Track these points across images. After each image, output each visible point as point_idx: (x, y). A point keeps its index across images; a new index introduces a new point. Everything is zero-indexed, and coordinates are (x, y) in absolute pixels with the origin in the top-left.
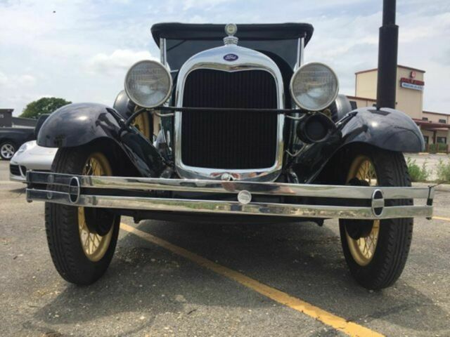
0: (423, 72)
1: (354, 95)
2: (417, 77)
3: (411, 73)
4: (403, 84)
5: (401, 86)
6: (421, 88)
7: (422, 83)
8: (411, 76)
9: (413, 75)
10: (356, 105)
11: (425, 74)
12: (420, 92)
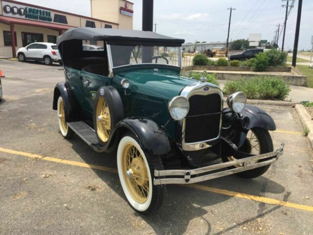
0: (132, 4)
1: (90, 17)
2: (129, 7)
3: (126, 4)
4: (122, 11)
5: (121, 13)
6: (132, 15)
7: (132, 12)
8: (126, 6)
9: (127, 6)
10: (94, 24)
11: (133, 5)
12: (131, 17)
